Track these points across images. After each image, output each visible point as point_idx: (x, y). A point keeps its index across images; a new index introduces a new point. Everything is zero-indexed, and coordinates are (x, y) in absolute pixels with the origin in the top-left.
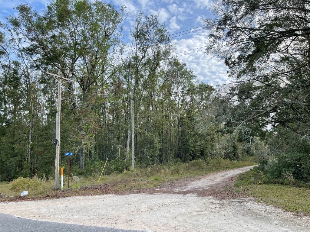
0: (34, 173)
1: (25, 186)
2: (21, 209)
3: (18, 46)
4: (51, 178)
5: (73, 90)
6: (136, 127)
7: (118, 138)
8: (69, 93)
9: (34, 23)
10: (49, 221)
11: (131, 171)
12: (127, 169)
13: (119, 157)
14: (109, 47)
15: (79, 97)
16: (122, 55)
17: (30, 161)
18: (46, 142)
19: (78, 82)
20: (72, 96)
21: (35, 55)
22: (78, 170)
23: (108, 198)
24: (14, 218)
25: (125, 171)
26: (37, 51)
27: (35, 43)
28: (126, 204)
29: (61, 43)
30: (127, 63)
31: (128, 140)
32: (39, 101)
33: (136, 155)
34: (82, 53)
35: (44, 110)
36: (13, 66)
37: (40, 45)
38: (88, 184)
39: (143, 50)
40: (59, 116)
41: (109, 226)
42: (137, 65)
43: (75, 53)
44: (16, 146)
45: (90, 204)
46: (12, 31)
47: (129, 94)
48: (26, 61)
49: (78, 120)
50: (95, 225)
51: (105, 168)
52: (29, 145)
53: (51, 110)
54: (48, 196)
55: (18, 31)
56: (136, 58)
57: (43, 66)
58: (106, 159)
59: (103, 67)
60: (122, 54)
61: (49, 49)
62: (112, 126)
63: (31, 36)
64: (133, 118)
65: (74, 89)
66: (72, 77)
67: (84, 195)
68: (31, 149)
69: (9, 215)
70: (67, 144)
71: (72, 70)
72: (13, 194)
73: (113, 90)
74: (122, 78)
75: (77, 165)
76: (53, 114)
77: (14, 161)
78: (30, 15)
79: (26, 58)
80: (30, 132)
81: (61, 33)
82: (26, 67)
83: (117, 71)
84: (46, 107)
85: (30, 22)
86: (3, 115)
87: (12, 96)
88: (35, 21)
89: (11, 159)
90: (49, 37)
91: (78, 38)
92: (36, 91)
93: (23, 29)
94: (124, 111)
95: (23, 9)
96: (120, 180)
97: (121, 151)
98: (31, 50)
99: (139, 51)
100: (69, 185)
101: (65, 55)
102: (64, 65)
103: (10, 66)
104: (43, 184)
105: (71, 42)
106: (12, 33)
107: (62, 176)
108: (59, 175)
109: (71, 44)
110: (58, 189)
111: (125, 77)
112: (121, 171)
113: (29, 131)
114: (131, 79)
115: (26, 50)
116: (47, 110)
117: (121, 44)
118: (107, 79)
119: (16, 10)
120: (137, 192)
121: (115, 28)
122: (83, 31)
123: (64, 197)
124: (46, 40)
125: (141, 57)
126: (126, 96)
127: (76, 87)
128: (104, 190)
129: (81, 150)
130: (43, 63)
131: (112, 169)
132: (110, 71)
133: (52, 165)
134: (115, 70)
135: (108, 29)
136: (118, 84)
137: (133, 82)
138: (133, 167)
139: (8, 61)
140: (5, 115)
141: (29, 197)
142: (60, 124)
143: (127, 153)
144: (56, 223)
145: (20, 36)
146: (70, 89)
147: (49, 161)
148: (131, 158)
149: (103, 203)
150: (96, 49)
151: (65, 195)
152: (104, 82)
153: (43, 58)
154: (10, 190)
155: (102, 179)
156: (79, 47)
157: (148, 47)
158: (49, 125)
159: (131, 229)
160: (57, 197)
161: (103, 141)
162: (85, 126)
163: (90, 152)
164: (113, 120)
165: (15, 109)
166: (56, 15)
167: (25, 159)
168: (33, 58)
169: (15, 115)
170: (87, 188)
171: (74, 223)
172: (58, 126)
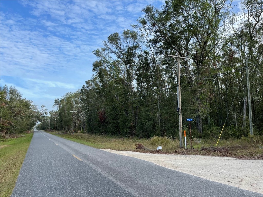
0: (164, 133)
1: (160, 142)
2: (158, 159)
3: (146, 39)
4: (176, 138)
5: (189, 66)
6: (252, 94)
7: (233, 106)
8: (185, 70)
9: (156, 19)
10: (180, 171)
11: (250, 137)
12: (246, 135)
13: (235, 125)
14: (218, 21)
15: (193, 71)
16: (233, 26)
17: (160, 125)
18: (170, 110)
19: (193, 59)
20: (188, 71)
21: (158, 43)
22: (198, 133)
23: (228, 161)
24: (155, 165)
25: (243, 138)
26: (160, 40)
27: (158, 34)
28: (248, 168)
29: (177, 29)
30: (239, 32)
31: (245, 108)
32: (162, 79)
33: (255, 121)
34: (194, 33)
35: (167, 85)
36: (144, 55)
37: (161, 34)
38: (207, 146)
39: (256, 15)
40: (179, 89)
41: (233, 185)
42: (250, 32)
43: (189, 35)
44: (150, 113)
45: (211, 163)
46: (142, 29)
47: (242, 63)
48: (153, 50)
49: (194, 91)
50: (220, 182)
51: (222, 133)
52: (158, 112)
53: (172, 85)
54: (176, 152)
55: (146, 27)
56: (249, 25)
57: (164, 51)
58: (221, 125)
59: (214, 42)
60: (233, 25)
61: (168, 36)
62: (226, 94)
63: (154, 30)
64: (249, 88)
65: (189, 65)
66: (187, 55)
67: (205, 155)
68: (160, 116)
69: (152, 163)
70: (187, 112)
71: (186, 49)
72: (151, 148)
73: (225, 61)
74: (234, 48)
75: (196, 130)
76: (174, 88)
77: (149, 123)
78: (153, 13)
79: (152, 47)
80: (159, 103)
81: (176, 21)
82: (153, 54)
83: (229, 43)
84: (167, 83)
85: (154, 19)
86: (140, 91)
87: (145, 77)
88: (157, 16)
89: (147, 123)
90: (167, 26)
91: (191, 21)
92: (161, 71)
93: (149, 26)
94: (237, 80)
95: (148, 10)
96: (238, 145)
97: (237, 118)
98: (156, 40)
99: (252, 17)
100: (191, 145)
101: (181, 38)
102: (181, 46)
103: (142, 55)
104: (172, 143)
105: (185, 26)
106: (142, 31)
107: (185, 137)
108: (183, 136)
109: (185, 27)
110: (183, 148)
111: (238, 47)
112: (239, 137)
113: (158, 102)
114: (244, 48)
115: (152, 41)
116: (169, 86)
117: (231, 15)
118: (219, 51)
119: (143, 12)
120: (258, 158)
121: (224, 2)
122: (195, 13)
123: (189, 154)
124: (165, 30)
125: (255, 23)
126: (239, 64)
127: (190, 63)
128: (223, 152)
129: (198, 117)
130: (164, 49)
131: (229, 134)
132: (222, 44)
133: (176, 128)
134: (226, 42)
135: (218, 4)
136: (230, 55)
137: (247, 50)
138: (251, 134)
139: (141, 52)
140: (142, 91)
141: (163, 151)
142: (180, 96)
143: (243, 120)
144: (186, 174)
145: (148, 31)
146: (186, 66)
147: (173, 125)
148: (249, 125)
149: (224, 164)
150: (207, 26)
151: (189, 153)
152: (216, 55)
153: (164, 45)
154: (150, 144)
155: (220, 143)
156: (192, 29)
157: (261, 11)
158: (171, 96)
159: (257, 192)
160: (183, 153)
161: (218, 109)
162: (200, 96)
163: (206, 118)
164: (227, 88)
165: (148, 86)
166: (172, 6)
167: (156, 122)
168: (157, 46)
169: (148, 91)
170: (206, 149)
171: (201, 177)
172: (179, 97)
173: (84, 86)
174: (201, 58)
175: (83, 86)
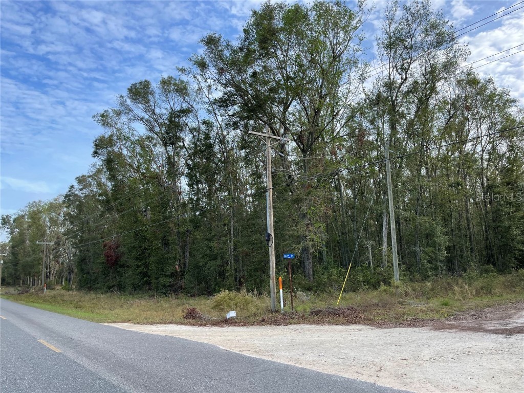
0: (241, 284)
1: (232, 303)
2: (228, 338)
3: (208, 97)
4: (265, 293)
5: (288, 154)
6: (397, 207)
7: (365, 229)
8: (281, 160)
9: (226, 60)
10: (270, 359)
11: (394, 286)
12: (387, 282)
13: (369, 263)
14: (339, 74)
15: (296, 164)
16: (364, 85)
17: (234, 267)
18: (254, 238)
19: (295, 140)
20: (286, 165)
21: (231, 107)
22: (305, 282)
23: (357, 332)
24: (222, 351)
25: (383, 287)
26: (233, 100)
27: (230, 89)
28: (391, 344)
29: (266, 83)
30: (374, 97)
31: (385, 232)
32: (239, 176)
33: (401, 256)
34: (297, 94)
35: (247, 189)
36: (203, 128)
37: (236, 91)
38: (321, 305)
39: (402, 68)
40: (270, 198)
41: (364, 379)
42: (392, 98)
43: (287, 94)
44: (214, 244)
45: (328, 339)
46: (199, 77)
47: (380, 151)
48: (220, 119)
49: (298, 201)
50: (341, 374)
51: (347, 280)
52: (230, 242)
53: (258, 189)
54: (263, 321)
55: (206, 75)
56: (390, 85)
57: (243, 123)
58: (346, 265)
59: (333, 111)
60: (363, 83)
61: (250, 94)
62: (353, 208)
63: (224, 80)
64: (390, 193)
65: (289, 152)
66: (285, 134)
67: (317, 323)
68: (235, 249)
69: (214, 346)
70: (284, 241)
71: (283, 123)
72: (215, 315)
73: (351, 146)
74: (366, 124)
75: (302, 274)
76: (260, 194)
77: (213, 265)
78: (220, 48)
79: (219, 114)
80: (232, 223)
81: (265, 67)
82: (221, 127)
83: (356, 114)
84: (249, 184)
85: (222, 59)
86: (195, 199)
87: (206, 172)
88: (228, 55)
89: (209, 263)
90: (248, 76)
91: (290, 70)
92: (236, 161)
93: (212, 71)
94: (372, 181)
95: (211, 42)
96: (375, 301)
97: (372, 252)
98: (225, 101)
99: (395, 72)
100: (292, 305)
101: (273, 100)
102: (272, 116)
103: (199, 128)
104: (256, 303)
105: (280, 79)
106: (198, 80)
107: (281, 291)
108: (277, 289)
109: (281, 80)
110: (277, 311)
111: (372, 122)
112: (375, 286)
113: (230, 222)
114: (383, 124)
115: (219, 102)
116: (251, 190)
117: (360, 65)
118: (340, 129)
119: (201, 44)
120: (409, 325)
121: (349, 40)
122: (298, 56)
123: (287, 324)
124: (243, 82)
125: (399, 81)
126: (375, 154)
127: (290, 148)
128: (348, 317)
129: (305, 250)
130: (242, 118)
131: (358, 282)
132: (345, 115)
133: (264, 273)
134: (353, 112)
135: (337, 44)
136: (358, 136)
137: (387, 128)
138: (396, 279)
139: (197, 121)
140: (198, 200)
141: (237, 321)
142: (272, 210)
143: (383, 254)
144: (280, 364)
145: (210, 82)
146: (282, 153)
147: (260, 267)
148: (392, 264)
149: (350, 338)
150: (320, 82)
151: (287, 321)
152: (336, 135)
153: (241, 111)
154: (212, 308)
155: (343, 298)
156: (292, 84)
157: (411, 61)
158: (255, 211)
159: (407, 390)
160: (277, 323)
161: (340, 234)
162: (309, 211)
163: (320, 253)
164: (355, 198)
165: (210, 190)
166: (256, 39)
167: (227, 263)
168: (229, 112)
169: (210, 200)
170: (320, 311)
171: (308, 367)
172: (270, 212)
173: (72, 187)
174: (309, 138)
175: (69, 187)
